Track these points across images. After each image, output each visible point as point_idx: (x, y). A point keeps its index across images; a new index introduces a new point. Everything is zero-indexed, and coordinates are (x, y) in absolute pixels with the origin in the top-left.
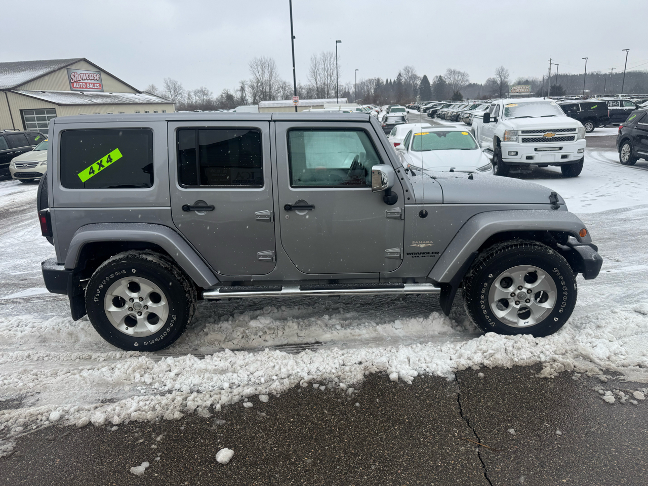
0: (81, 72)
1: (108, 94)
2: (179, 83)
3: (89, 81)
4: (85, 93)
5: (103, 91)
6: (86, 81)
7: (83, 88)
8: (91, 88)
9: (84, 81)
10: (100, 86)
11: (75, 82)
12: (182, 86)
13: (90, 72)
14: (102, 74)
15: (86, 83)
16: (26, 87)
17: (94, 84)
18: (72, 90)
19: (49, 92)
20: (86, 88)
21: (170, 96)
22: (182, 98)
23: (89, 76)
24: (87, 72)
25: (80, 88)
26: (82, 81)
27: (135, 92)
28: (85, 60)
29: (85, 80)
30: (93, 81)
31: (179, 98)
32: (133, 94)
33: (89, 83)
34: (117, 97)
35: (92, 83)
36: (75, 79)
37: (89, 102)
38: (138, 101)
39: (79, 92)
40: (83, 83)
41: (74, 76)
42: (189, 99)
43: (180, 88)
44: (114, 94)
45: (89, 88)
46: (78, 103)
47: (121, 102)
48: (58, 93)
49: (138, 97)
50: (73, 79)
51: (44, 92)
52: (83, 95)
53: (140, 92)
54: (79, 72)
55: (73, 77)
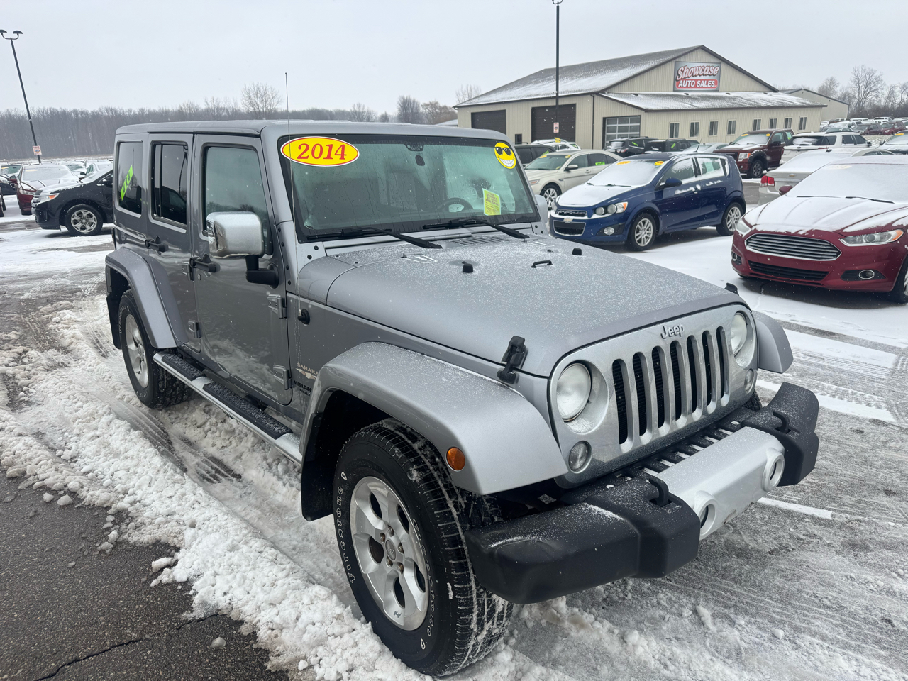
0: (694, 65)
1: (724, 94)
2: (877, 74)
3: (702, 77)
4: (690, 94)
5: (718, 91)
6: (698, 78)
7: (691, 87)
8: (702, 87)
9: (695, 78)
10: (716, 84)
11: (682, 79)
12: (882, 78)
13: (705, 65)
14: (724, 66)
15: (696, 81)
16: (617, 90)
17: (707, 81)
18: (674, 91)
19: (644, 94)
20: (696, 87)
21: (857, 95)
22: (876, 97)
23: (703, 70)
24: (702, 65)
25: (687, 87)
26: (692, 78)
27: (766, 89)
28: (703, 48)
29: (696, 76)
30: (707, 78)
31: (871, 97)
32: (763, 93)
33: (701, 80)
34: (734, 98)
35: (704, 80)
36: (682, 75)
37: (689, 107)
38: (763, 104)
39: (682, 94)
40: (692, 80)
41: (683, 72)
42: (889, 98)
43: (878, 80)
44: (732, 94)
45: (700, 87)
46: (672, 108)
47: (735, 106)
48: (654, 95)
49: (770, 97)
50: (679, 76)
51: (637, 95)
52: (687, 97)
53: (775, 90)
54: (690, 65)
55: (680, 73)
